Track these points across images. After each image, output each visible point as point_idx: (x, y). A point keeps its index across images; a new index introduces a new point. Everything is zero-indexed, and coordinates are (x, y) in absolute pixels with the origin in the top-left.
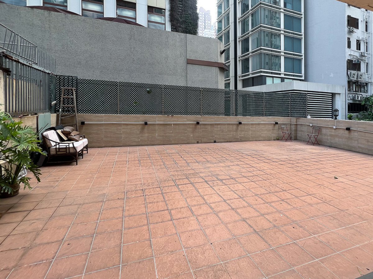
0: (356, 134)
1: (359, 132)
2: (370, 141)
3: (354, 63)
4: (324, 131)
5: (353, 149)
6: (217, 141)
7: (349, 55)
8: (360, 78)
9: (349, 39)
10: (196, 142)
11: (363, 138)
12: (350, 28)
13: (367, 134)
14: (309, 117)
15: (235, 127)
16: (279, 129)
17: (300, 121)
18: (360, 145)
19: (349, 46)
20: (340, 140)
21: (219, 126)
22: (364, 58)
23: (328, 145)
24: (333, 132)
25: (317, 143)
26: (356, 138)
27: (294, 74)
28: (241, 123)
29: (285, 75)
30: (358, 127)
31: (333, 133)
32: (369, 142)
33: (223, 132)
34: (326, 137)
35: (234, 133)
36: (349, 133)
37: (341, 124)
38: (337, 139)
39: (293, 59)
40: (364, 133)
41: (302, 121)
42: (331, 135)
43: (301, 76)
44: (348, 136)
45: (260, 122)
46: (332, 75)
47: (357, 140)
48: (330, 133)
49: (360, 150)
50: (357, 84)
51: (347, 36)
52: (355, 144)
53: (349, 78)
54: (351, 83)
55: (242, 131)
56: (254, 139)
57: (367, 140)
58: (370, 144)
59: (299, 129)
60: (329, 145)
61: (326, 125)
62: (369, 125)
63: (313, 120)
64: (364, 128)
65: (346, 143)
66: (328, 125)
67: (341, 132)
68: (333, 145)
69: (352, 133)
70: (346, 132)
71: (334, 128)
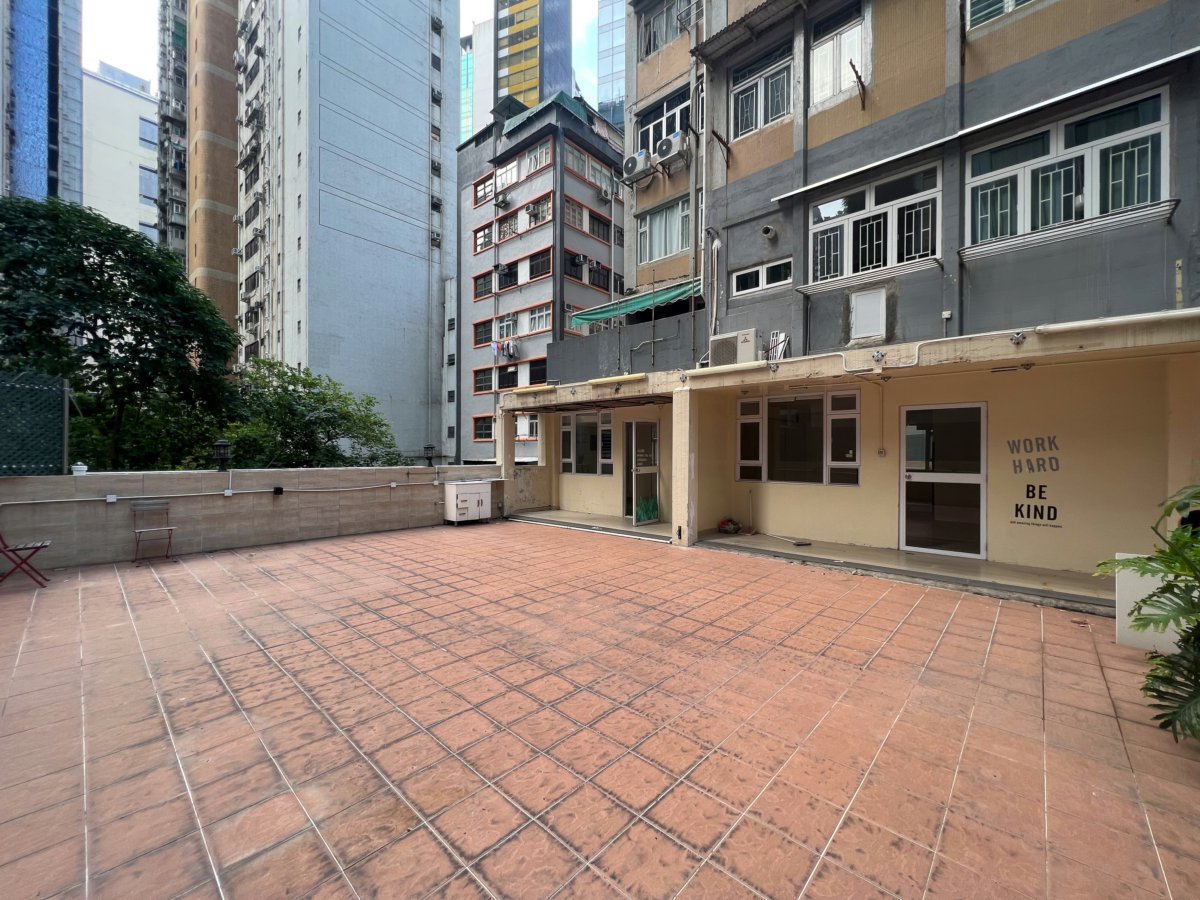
0: (294, 500)
1: (301, 496)
2: (328, 509)
5: (287, 539)
11: (311, 505)
13: (320, 495)
18: (304, 524)
20: (247, 523)
24: (219, 508)
26: (293, 509)
30: (300, 483)
31: (219, 511)
32: (326, 511)
34: (189, 528)
36: (274, 498)
37: (249, 482)
38: (233, 526)
40: (314, 495)
44: (270, 508)
47: (298, 515)
48: (207, 512)
49: (305, 535)
52: (291, 524)
57: (321, 508)
58: (328, 515)
60: (202, 548)
62: (326, 475)
63: (120, 480)
64: (314, 483)
65: (266, 528)
66: (201, 490)
67: (250, 502)
68: (217, 547)
69: (283, 499)
70: (266, 501)
71: (228, 493)
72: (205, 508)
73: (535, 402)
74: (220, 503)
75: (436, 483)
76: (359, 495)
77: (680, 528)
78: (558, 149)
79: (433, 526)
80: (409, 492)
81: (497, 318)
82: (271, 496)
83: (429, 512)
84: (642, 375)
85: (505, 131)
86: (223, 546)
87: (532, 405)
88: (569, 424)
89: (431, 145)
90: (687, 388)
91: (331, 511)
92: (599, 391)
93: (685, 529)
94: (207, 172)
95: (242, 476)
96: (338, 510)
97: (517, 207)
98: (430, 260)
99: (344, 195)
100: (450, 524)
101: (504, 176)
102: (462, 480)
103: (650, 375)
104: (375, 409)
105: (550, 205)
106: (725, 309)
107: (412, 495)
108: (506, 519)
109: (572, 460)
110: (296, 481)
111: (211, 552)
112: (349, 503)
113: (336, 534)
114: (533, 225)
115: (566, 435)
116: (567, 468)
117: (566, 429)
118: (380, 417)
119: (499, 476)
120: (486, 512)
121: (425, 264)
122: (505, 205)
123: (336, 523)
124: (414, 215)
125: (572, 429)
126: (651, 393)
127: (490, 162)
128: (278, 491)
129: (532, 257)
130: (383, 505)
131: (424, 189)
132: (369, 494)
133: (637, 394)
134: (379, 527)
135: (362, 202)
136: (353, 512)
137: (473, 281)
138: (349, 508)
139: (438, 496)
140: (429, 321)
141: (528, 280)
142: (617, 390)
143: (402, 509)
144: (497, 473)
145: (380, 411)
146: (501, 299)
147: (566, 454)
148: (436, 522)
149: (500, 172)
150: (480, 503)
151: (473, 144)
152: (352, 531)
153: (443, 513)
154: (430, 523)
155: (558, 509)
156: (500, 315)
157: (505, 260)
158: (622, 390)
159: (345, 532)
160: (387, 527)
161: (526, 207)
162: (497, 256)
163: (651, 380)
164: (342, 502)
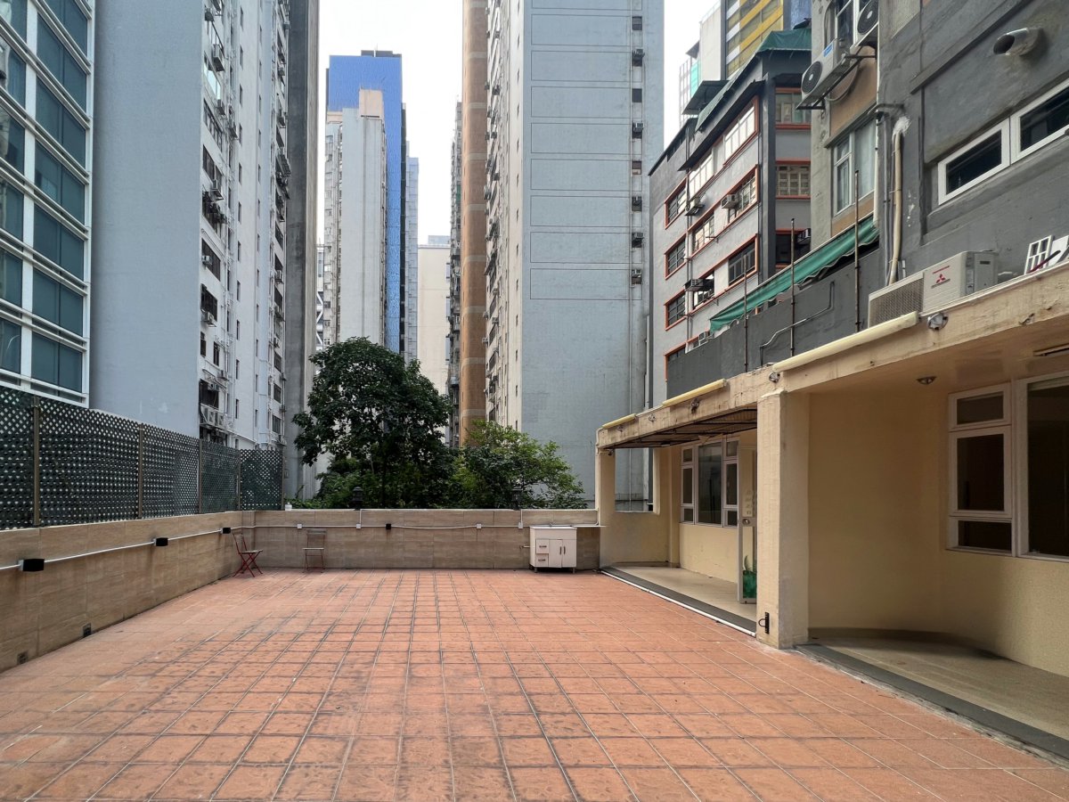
0: (401, 535)
1: (406, 531)
2: (425, 544)
3: (209, 388)
4: (332, 537)
5: (396, 565)
6: (93, 628)
7: (204, 370)
8: (220, 424)
9: (203, 335)
10: (15, 660)
11: (412, 540)
12: (206, 315)
13: (419, 532)
14: (289, 508)
15: (144, 557)
16: (226, 546)
17: (266, 518)
18: (408, 555)
19: (203, 353)
20: (370, 550)
21: (101, 565)
22: (223, 383)
23: (340, 565)
24: (353, 537)
25: (317, 565)
26: (400, 542)
27: (61, 389)
28: (166, 539)
29: (34, 386)
30: (403, 521)
31: (353, 540)
32: (424, 546)
33: (111, 585)
34: (337, 550)
35: (143, 579)
36: (387, 533)
37: (371, 519)
38: (362, 551)
39: (59, 346)
40: (414, 531)
41: (271, 518)
42: (349, 544)
43: (81, 399)
44: (385, 540)
45: (197, 531)
46: (164, 408)
47: (403, 547)
48: (346, 539)
49: (407, 564)
50: (213, 434)
51: (200, 329)
52: (399, 554)
53: (202, 420)
54: (205, 432)
55: (160, 567)
56: (185, 589)
57: (420, 543)
58: (425, 549)
59: (263, 540)
60: (344, 565)
61: (339, 524)
62: (423, 515)
63: (305, 515)
64: (415, 522)
65: (382, 555)
66: (343, 523)
67: (372, 534)
68: (353, 565)
69: (394, 534)
70: (382, 533)
71: (358, 526)
72: (346, 536)
73: (621, 437)
74: (354, 533)
75: (521, 526)
76: (449, 533)
77: (767, 615)
78: (765, 109)
79: (515, 569)
80: (494, 534)
81: (689, 343)
82: (385, 530)
83: (515, 555)
84: (720, 382)
85: (697, 127)
86: (356, 566)
87: (619, 440)
88: (690, 460)
89: (632, 181)
90: (779, 391)
91: (428, 546)
92: (677, 414)
93: (774, 617)
94: (470, 286)
95: (367, 513)
96: (433, 546)
97: (713, 205)
98: (630, 300)
99: (549, 266)
100: (532, 568)
101: (697, 178)
102: (550, 524)
103: (732, 381)
104: (556, 454)
105: (755, 185)
106: (918, 235)
107: (497, 537)
108: (599, 570)
109: (694, 505)
110: (401, 519)
111: (347, 569)
112: (441, 540)
113: (430, 566)
114: (732, 219)
115: (688, 473)
116: (688, 516)
117: (687, 466)
118: (562, 460)
119: (595, 522)
120: (570, 560)
121: (625, 305)
122: (700, 208)
123: (431, 557)
124: (614, 260)
125: (693, 465)
126: (732, 407)
127: (680, 169)
128: (389, 527)
129: (731, 258)
130: (471, 544)
131: (624, 230)
132: (457, 533)
133: (717, 411)
134: (467, 564)
135: (565, 266)
136: (444, 549)
137: (665, 307)
138: (442, 545)
139: (524, 539)
140: (630, 362)
141: (727, 287)
142: (694, 409)
143: (488, 550)
144: (593, 519)
145: (562, 456)
146: (695, 319)
147: (688, 499)
148: (521, 566)
149: (693, 174)
150: (563, 550)
151: (666, 158)
152: (444, 565)
153: (528, 559)
154: (514, 565)
155: (678, 566)
156: (694, 337)
157: (697, 275)
158: (700, 408)
159: (438, 566)
160: (474, 565)
161: (723, 202)
162: (690, 272)
163: (733, 388)
164: (436, 539)
